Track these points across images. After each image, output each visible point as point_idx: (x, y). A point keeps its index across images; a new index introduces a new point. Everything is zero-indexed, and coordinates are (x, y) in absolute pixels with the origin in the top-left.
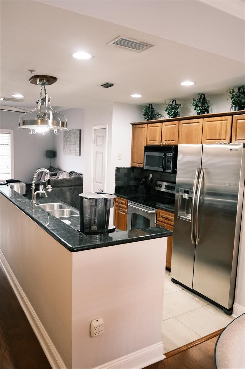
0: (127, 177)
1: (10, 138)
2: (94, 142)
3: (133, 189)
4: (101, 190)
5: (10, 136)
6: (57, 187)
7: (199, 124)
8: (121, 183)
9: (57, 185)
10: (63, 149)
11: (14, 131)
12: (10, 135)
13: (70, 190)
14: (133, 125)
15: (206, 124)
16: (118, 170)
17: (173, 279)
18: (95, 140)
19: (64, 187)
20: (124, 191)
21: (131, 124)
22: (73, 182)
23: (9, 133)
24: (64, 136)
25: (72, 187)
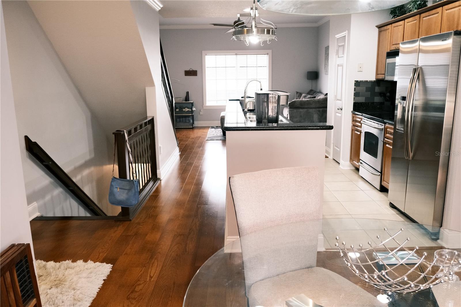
0: (370, 93)
1: (268, 59)
2: (336, 54)
3: (378, 106)
4: (339, 108)
5: (268, 57)
6: (304, 108)
7: (439, 15)
8: (361, 100)
9: (303, 107)
10: (324, 68)
11: (272, 51)
12: (268, 55)
13: (318, 112)
14: (379, 27)
15: (446, 12)
16: (358, 83)
17: (391, 203)
18: (337, 50)
19: (311, 108)
20: (365, 108)
21: (377, 26)
22: (322, 103)
23: (268, 54)
24: (325, 53)
25: (321, 109)
